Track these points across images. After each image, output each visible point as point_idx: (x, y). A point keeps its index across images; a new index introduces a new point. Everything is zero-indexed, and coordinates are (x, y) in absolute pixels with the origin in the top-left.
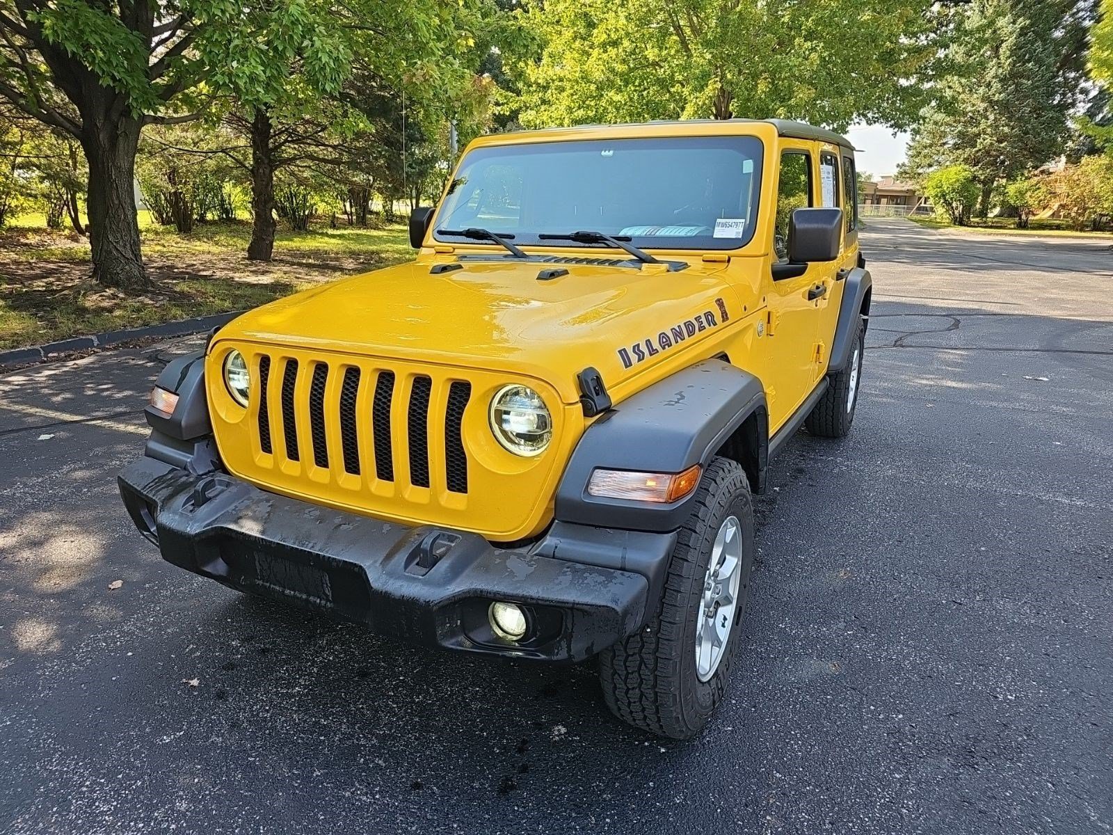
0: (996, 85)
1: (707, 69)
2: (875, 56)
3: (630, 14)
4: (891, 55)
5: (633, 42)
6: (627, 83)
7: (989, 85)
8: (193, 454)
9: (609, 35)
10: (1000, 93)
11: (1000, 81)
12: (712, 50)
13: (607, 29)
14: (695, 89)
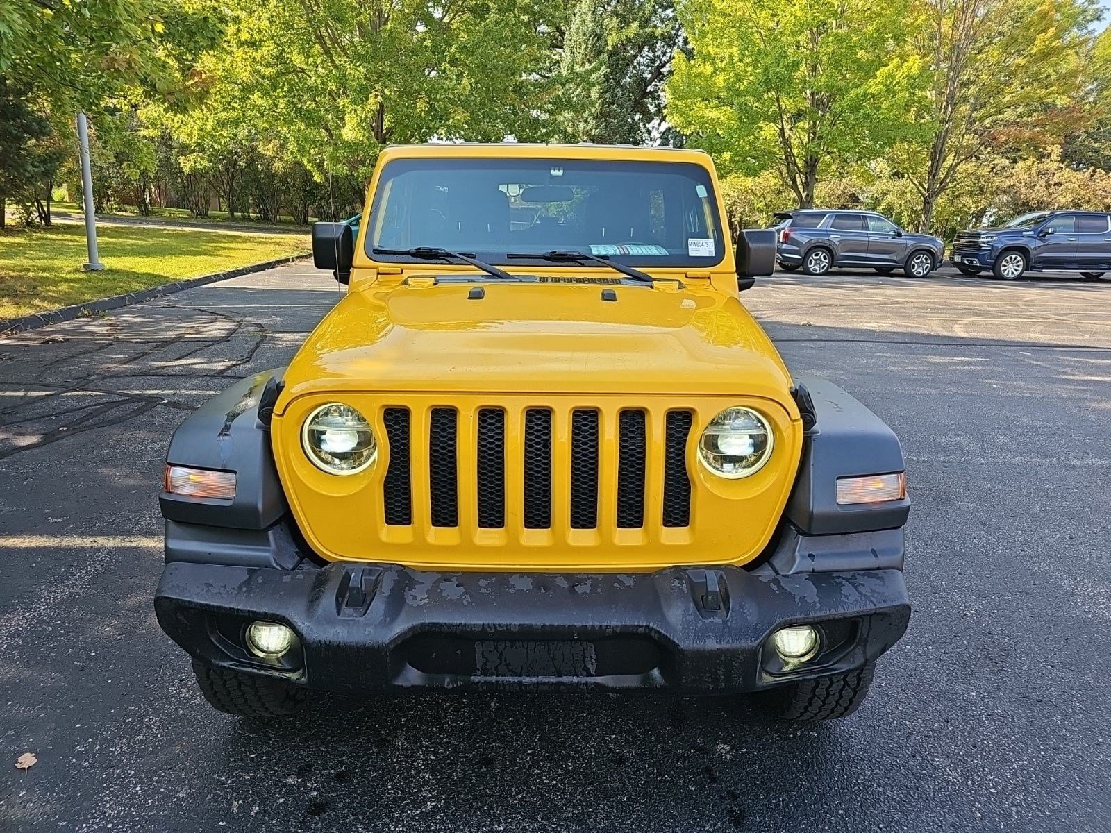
0: (592, 122)
1: (364, 83)
2: (510, 88)
3: (272, 16)
4: (520, 88)
5: (278, 45)
6: (275, 88)
7: (586, 121)
8: (269, 545)
9: (252, 35)
10: (596, 129)
11: (594, 118)
12: (366, 65)
13: (250, 28)
14: (355, 102)
